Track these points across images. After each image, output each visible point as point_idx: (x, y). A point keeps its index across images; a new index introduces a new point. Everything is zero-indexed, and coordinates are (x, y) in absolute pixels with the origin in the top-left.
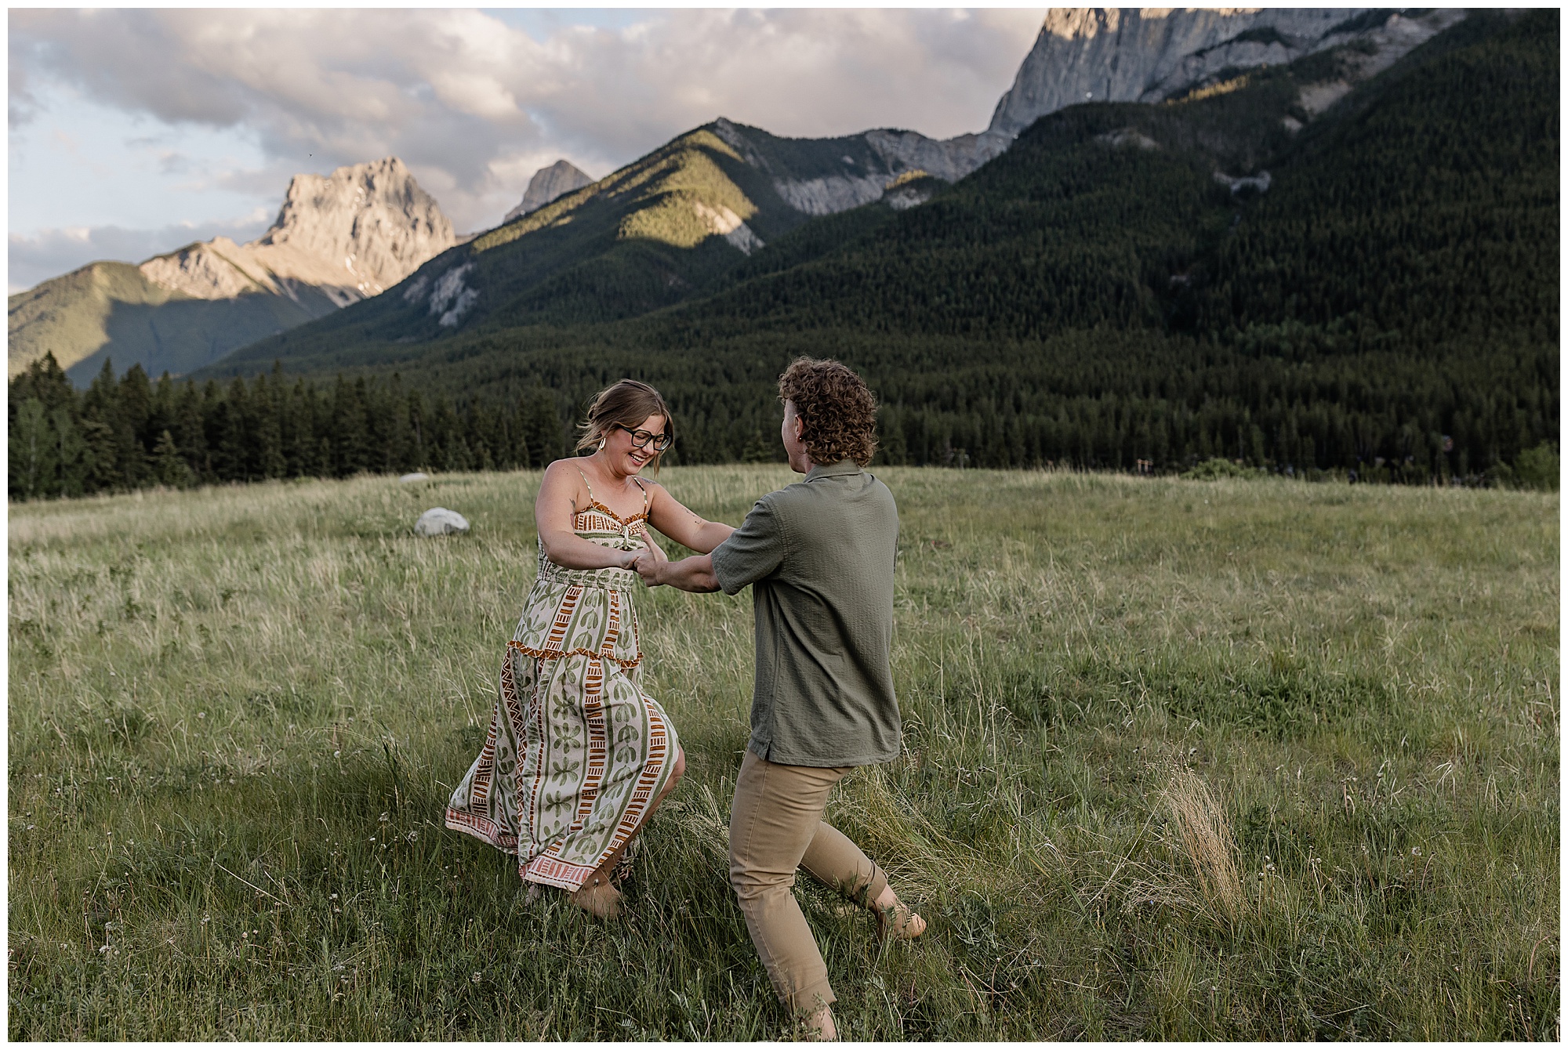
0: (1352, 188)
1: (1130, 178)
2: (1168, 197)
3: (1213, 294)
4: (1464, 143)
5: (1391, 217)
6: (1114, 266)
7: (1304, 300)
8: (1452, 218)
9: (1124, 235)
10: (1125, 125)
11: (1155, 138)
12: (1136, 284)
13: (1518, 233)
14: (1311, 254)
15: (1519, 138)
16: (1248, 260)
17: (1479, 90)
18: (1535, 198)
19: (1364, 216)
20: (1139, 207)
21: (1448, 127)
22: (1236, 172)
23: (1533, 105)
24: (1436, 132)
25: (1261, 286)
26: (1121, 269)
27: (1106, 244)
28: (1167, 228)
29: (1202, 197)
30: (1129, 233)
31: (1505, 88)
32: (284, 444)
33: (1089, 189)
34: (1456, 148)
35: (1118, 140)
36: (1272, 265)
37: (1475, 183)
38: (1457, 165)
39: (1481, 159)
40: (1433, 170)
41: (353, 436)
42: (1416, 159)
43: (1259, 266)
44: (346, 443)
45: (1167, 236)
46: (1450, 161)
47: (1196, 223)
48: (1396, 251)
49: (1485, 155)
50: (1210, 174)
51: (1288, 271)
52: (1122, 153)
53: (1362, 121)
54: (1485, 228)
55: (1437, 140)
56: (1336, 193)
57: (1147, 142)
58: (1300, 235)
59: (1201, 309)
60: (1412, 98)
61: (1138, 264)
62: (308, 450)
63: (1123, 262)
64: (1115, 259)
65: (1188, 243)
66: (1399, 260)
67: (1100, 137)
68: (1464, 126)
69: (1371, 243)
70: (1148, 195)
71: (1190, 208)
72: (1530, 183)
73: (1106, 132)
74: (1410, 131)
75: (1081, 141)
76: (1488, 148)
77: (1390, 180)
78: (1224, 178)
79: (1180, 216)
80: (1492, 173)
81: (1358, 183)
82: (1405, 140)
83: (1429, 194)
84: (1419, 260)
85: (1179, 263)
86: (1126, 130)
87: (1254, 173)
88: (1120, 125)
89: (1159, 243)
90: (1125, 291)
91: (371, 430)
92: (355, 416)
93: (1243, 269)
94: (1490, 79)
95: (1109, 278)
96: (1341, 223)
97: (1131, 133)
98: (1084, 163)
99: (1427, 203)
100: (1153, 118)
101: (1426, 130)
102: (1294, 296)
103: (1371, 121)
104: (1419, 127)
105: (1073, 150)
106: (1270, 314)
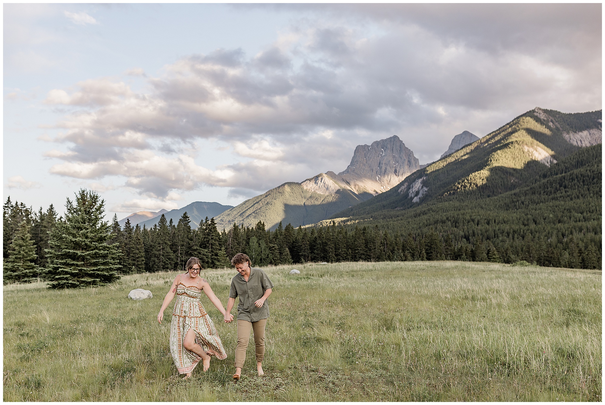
32: (336, 252)
41: (359, 249)
44: (357, 251)
62: (344, 254)
91: (366, 246)
92: (361, 241)
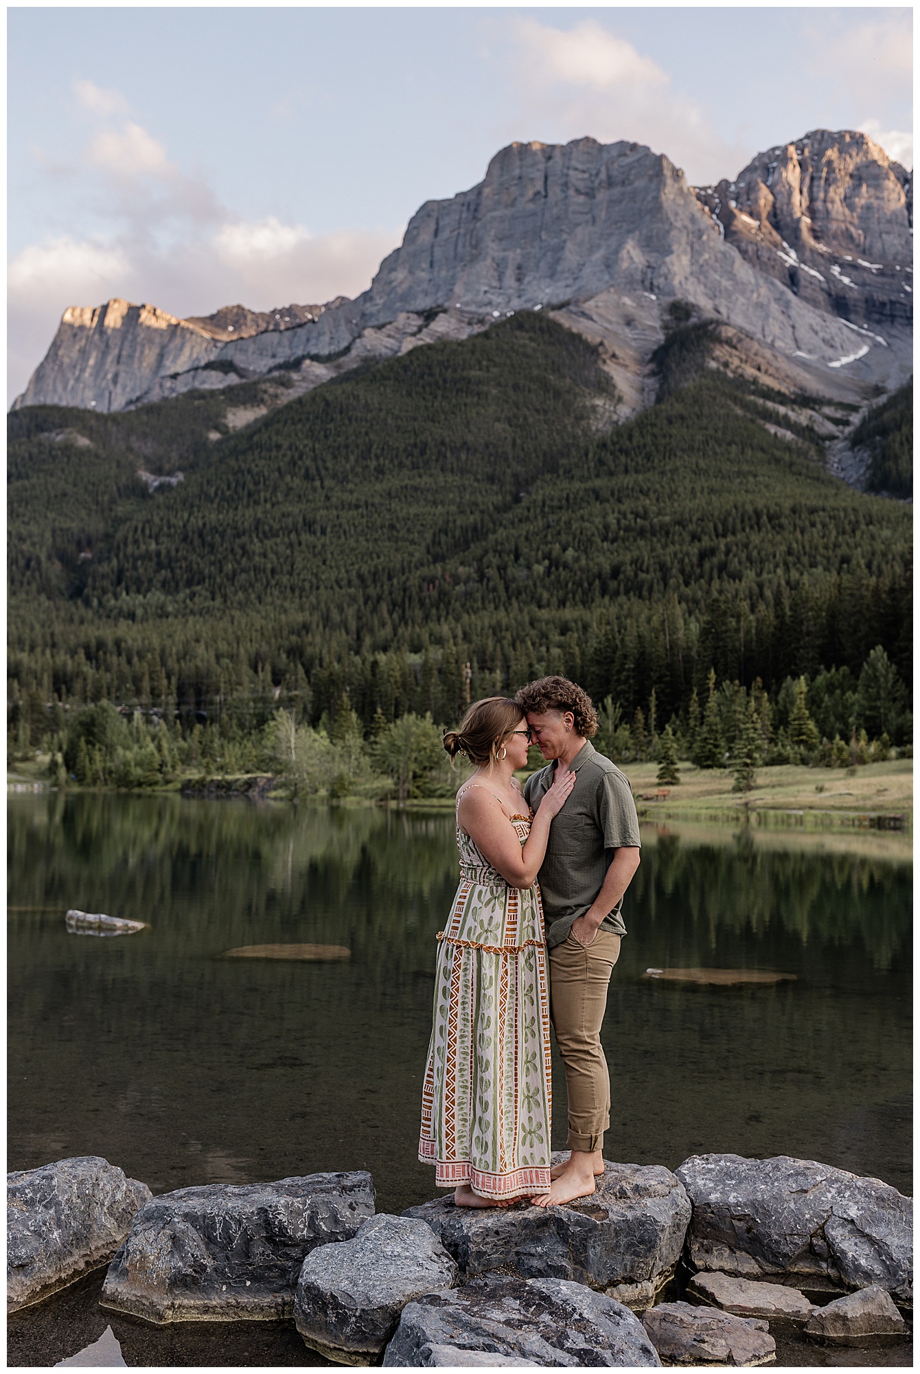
0: (229, 488)
1: (63, 470)
2: (90, 487)
3: (104, 568)
4: (315, 459)
5: (249, 513)
6: (28, 543)
7: (169, 575)
8: (289, 515)
9: (46, 517)
10: (67, 426)
11: (91, 439)
12: (43, 558)
13: (329, 529)
14: (185, 539)
15: (352, 458)
16: (136, 542)
17: (332, 420)
18: (350, 505)
19: (231, 511)
20: (64, 495)
21: (305, 446)
22: (158, 471)
23: (367, 434)
24: (297, 448)
25: (139, 563)
26: (33, 544)
27: (28, 524)
28: (83, 513)
29: (119, 489)
30: (51, 515)
31: (350, 420)
33: (28, 477)
34: (308, 462)
35: (59, 438)
36: (153, 546)
37: (315, 490)
38: (307, 477)
39: (323, 472)
40: (288, 478)
42: (279, 470)
43: (143, 547)
45: (82, 520)
46: (303, 471)
47: (111, 510)
48: (244, 539)
49: (327, 469)
50: (134, 471)
51: (164, 552)
52: (60, 449)
53: (251, 437)
54: (309, 525)
55: (296, 455)
56: (216, 494)
57: (83, 442)
58: (181, 524)
59: (90, 580)
60: (286, 422)
61: (50, 542)
63: (36, 539)
64: (30, 536)
65: (97, 526)
66: (243, 547)
67: (46, 434)
68: (317, 446)
69: (229, 531)
70: (75, 485)
71: (106, 498)
72: (351, 492)
73: (50, 430)
74: (278, 447)
75: (29, 437)
76: (329, 465)
77: (256, 484)
78: (145, 476)
79: (97, 503)
80: (328, 483)
81: (233, 485)
82: (274, 453)
83: (280, 497)
84: (257, 547)
85: (85, 542)
86: (67, 430)
87: (170, 473)
88: (62, 426)
89: (73, 525)
90: (33, 563)
93: (130, 549)
94: (341, 413)
95: (22, 552)
96: (213, 517)
97: (71, 433)
98: (27, 455)
99: (278, 503)
100: (93, 422)
101: (290, 448)
102: (163, 572)
103: (256, 438)
104: (286, 444)
105: (20, 444)
106: (141, 587)
